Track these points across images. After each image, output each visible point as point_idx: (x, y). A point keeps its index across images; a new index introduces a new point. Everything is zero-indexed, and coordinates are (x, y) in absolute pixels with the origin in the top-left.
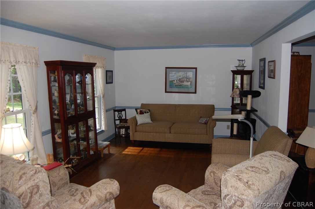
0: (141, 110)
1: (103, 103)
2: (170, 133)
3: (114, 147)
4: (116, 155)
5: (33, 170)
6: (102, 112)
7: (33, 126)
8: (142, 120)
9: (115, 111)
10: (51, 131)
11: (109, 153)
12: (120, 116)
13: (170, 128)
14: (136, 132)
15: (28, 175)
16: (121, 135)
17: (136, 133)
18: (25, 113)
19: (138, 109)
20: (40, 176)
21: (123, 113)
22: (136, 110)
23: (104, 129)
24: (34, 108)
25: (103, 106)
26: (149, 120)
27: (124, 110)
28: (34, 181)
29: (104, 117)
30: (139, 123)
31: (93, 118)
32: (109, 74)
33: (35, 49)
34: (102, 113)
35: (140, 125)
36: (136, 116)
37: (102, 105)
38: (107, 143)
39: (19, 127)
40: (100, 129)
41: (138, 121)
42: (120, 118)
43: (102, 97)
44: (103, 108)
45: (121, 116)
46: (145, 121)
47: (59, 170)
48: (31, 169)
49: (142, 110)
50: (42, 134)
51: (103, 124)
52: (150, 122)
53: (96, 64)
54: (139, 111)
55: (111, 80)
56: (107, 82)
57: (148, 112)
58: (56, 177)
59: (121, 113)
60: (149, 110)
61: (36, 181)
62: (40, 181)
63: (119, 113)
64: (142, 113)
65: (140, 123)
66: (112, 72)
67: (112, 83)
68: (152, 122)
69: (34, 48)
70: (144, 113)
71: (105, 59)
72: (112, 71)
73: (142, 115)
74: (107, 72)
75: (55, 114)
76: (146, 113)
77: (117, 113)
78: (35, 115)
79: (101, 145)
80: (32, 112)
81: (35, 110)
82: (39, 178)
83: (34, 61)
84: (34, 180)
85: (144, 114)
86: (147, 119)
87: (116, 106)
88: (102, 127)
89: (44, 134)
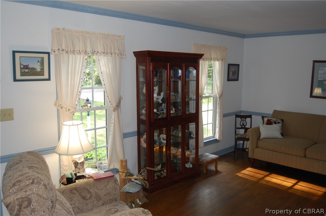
0: (269, 119)
1: (219, 105)
2: (305, 156)
3: (227, 163)
4: (223, 173)
5: (30, 179)
6: (217, 116)
7: (113, 125)
8: (272, 132)
9: (237, 116)
10: (137, 133)
11: (216, 169)
12: (243, 124)
13: (305, 149)
14: (257, 147)
15: (22, 184)
16: (245, 148)
17: (257, 149)
18: (106, 110)
19: (266, 117)
20: (34, 188)
21: (248, 120)
22: (263, 117)
23: (217, 138)
24: (114, 105)
25: (219, 109)
26: (278, 134)
27: (250, 116)
28: (25, 193)
29: (219, 122)
30: (262, 136)
31: (194, 123)
32: (233, 69)
33: (119, 38)
34: (217, 118)
35: (264, 138)
36: (260, 127)
37: (218, 107)
38: (214, 156)
39: (78, 125)
40: (214, 138)
41: (261, 133)
42: (243, 126)
43: (218, 98)
44: (218, 112)
45: (245, 125)
46: (271, 134)
47: (108, 182)
48: (28, 178)
49: (271, 119)
50: (123, 135)
51: (217, 132)
52: (279, 137)
53: (203, 55)
54: (266, 119)
55: (236, 76)
56: (229, 79)
57: (279, 123)
58: (102, 190)
59: (245, 120)
60: (282, 120)
61: (28, 193)
62: (34, 194)
63: (242, 120)
64: (269, 123)
65: (264, 136)
66: (238, 67)
67: (237, 80)
68: (282, 137)
69: (119, 36)
70: (274, 124)
71: (227, 49)
72: (239, 65)
73: (269, 126)
74: (230, 66)
75: (142, 114)
76: (275, 123)
77: (239, 119)
78: (116, 113)
79: (205, 158)
80: (112, 109)
81: (115, 107)
82: (33, 190)
83: (117, 51)
84: (26, 191)
85: (271, 126)
86: (275, 132)
87: (242, 110)
88: (215, 136)
89: (125, 136)
